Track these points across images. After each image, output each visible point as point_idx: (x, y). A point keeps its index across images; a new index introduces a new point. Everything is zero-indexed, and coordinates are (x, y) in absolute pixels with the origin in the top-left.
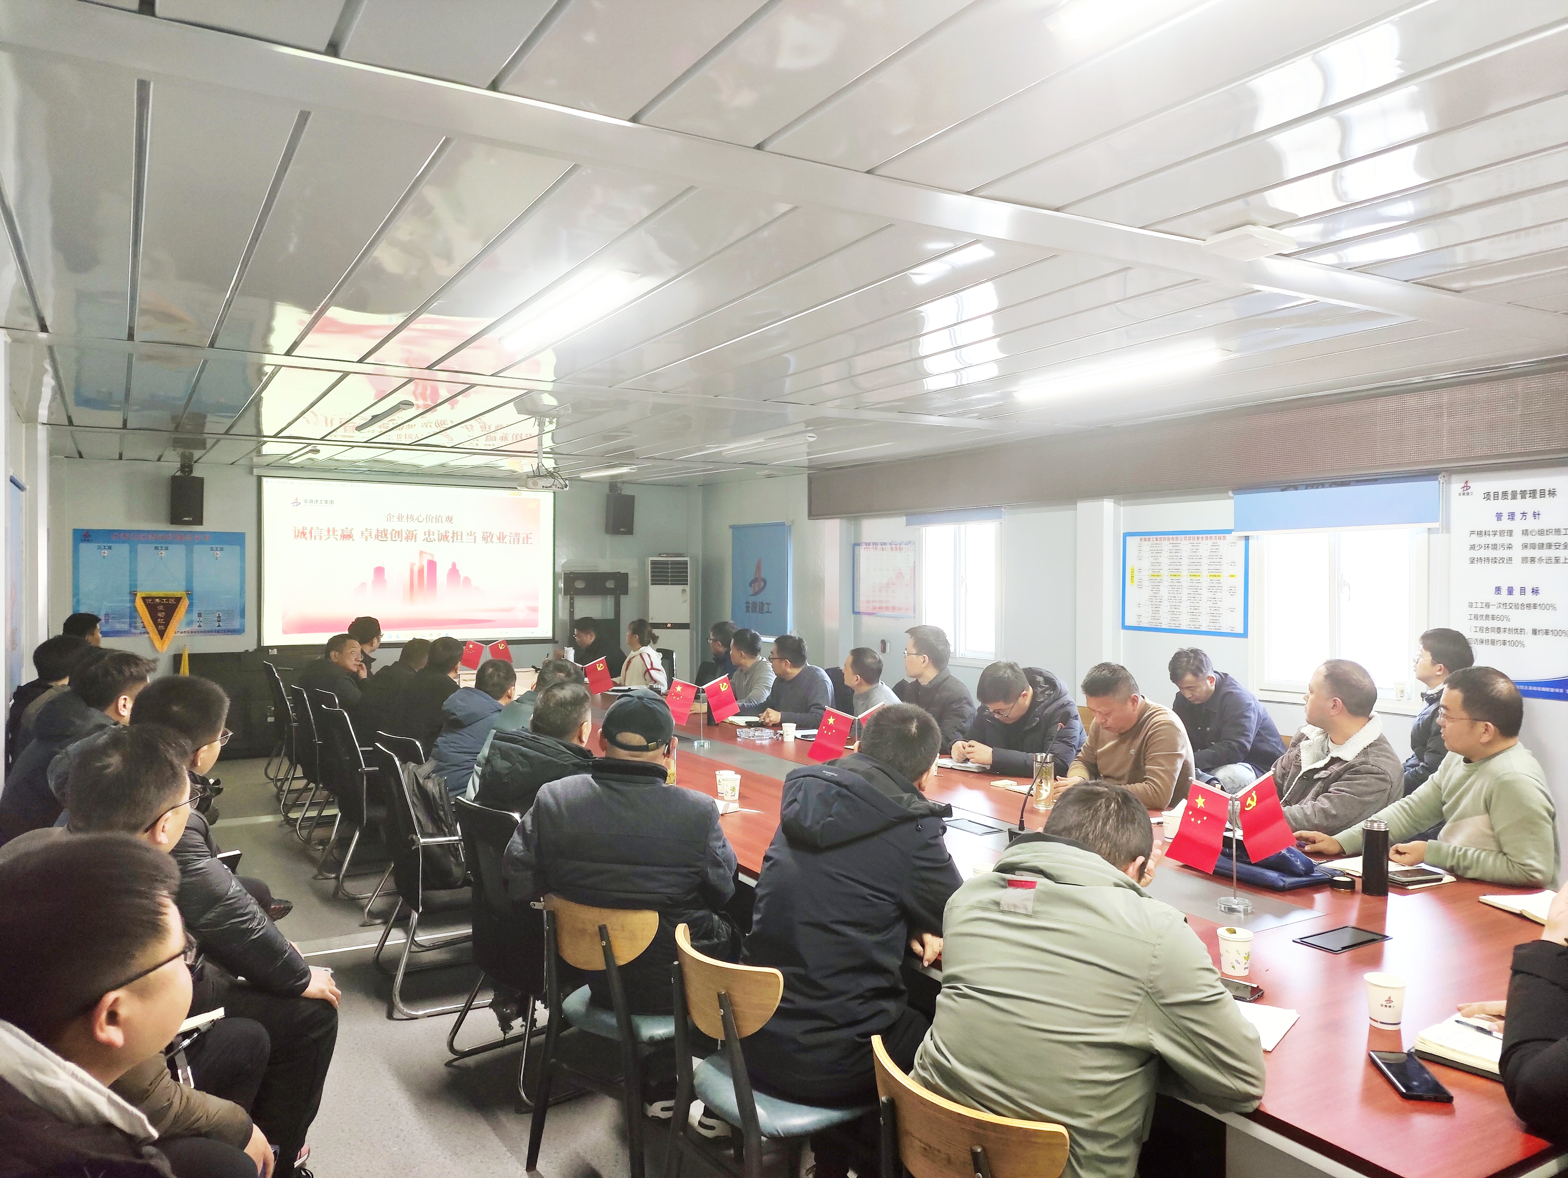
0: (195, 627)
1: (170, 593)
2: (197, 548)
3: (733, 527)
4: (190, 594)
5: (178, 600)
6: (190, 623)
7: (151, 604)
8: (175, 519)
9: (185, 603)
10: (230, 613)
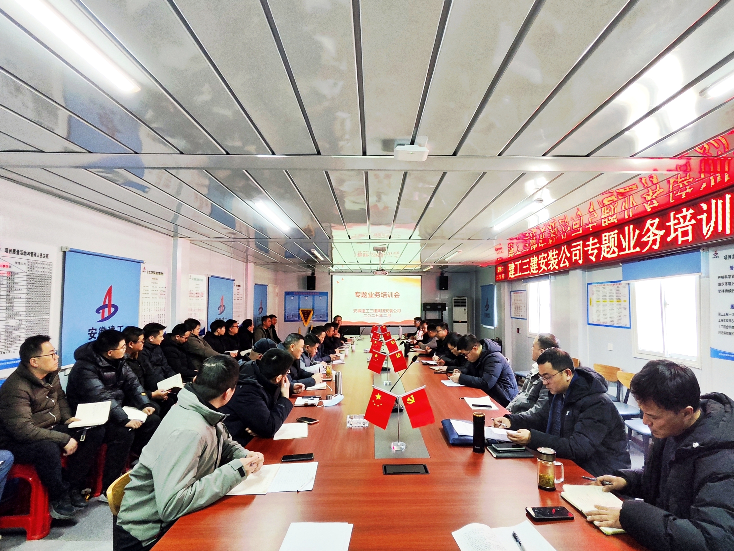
0: (315, 319)
1: (309, 310)
2: (315, 297)
3: (482, 286)
4: (313, 311)
5: (310, 311)
6: (313, 318)
7: (303, 312)
8: (308, 288)
9: (312, 312)
10: (324, 315)
